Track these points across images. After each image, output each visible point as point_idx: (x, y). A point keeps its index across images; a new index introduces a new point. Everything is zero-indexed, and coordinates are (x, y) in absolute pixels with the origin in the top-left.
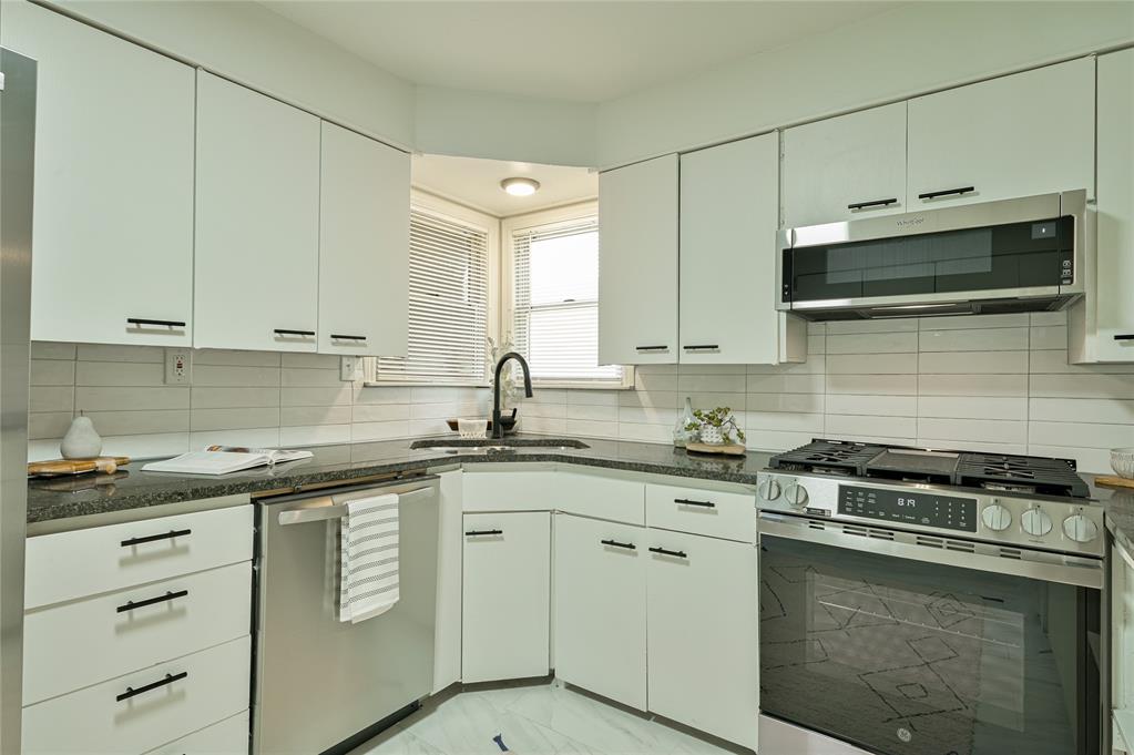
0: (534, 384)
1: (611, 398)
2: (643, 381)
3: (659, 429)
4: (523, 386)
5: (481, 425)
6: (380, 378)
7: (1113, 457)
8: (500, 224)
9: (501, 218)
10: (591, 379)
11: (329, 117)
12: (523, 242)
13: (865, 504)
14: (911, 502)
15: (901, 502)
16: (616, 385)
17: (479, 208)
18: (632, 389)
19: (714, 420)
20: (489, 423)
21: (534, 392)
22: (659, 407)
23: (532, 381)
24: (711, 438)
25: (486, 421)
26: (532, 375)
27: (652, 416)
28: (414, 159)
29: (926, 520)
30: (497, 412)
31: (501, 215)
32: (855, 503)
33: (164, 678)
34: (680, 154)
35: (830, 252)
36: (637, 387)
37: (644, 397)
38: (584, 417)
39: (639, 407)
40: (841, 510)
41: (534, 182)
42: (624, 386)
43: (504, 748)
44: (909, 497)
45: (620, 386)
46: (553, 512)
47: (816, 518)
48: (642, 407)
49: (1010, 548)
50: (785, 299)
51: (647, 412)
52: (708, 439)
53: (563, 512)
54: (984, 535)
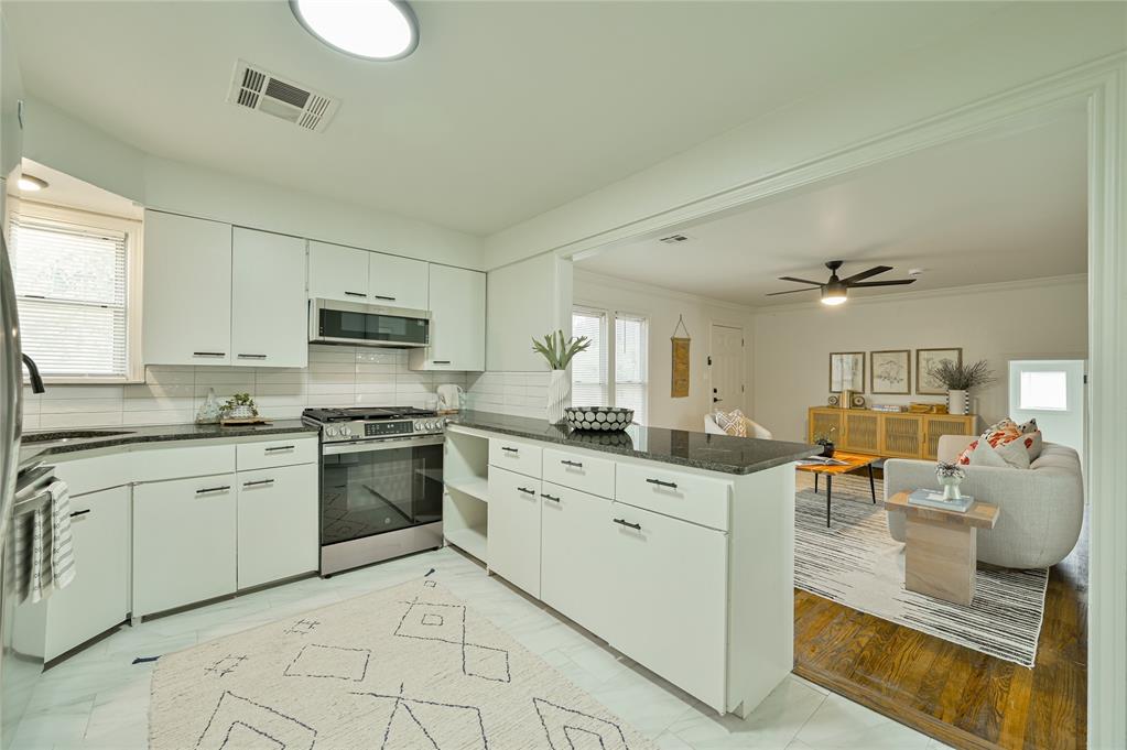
0: (44, 380)
1: (112, 392)
2: (155, 376)
3: (174, 413)
13: (375, 430)
15: (388, 427)
16: (118, 380)
18: (145, 384)
23: (42, 378)
24: (242, 413)
27: (164, 404)
29: (398, 432)
32: (371, 430)
34: (235, 226)
36: (148, 383)
37: (156, 390)
39: (150, 397)
40: (366, 435)
41: (43, 183)
42: (131, 381)
43: (155, 659)
44: (391, 424)
45: (125, 382)
46: (132, 484)
47: (353, 441)
48: (153, 398)
49: (422, 436)
50: (321, 335)
51: (159, 401)
52: (242, 415)
53: (142, 483)
54: (415, 433)
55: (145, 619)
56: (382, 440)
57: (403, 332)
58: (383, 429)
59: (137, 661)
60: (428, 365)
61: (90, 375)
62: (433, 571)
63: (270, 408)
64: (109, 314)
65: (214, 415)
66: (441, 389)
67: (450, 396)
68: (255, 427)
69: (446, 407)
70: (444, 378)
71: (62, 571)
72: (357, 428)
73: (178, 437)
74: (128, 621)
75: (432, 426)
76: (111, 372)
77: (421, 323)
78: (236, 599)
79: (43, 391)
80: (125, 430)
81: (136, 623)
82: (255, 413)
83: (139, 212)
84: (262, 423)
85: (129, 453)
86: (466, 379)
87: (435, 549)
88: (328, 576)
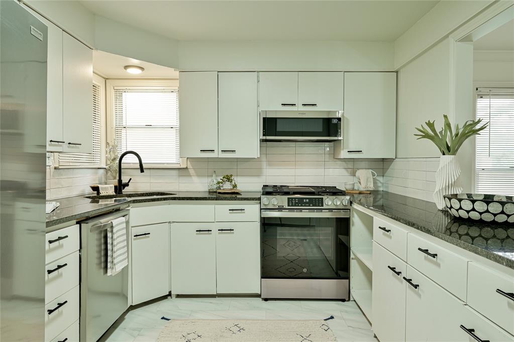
0: (144, 166)
1: (175, 172)
2: (191, 164)
3: (200, 185)
4: (139, 167)
5: (111, 187)
6: (61, 164)
7: (345, 185)
8: (106, 81)
9: (106, 79)
10: (163, 164)
11: (66, 30)
12: (119, 93)
13: (295, 202)
14: (307, 200)
15: (305, 201)
16: (178, 166)
17: (99, 73)
18: (187, 168)
19: (228, 179)
20: (116, 187)
21: (145, 171)
22: (199, 175)
23: (143, 165)
24: (227, 187)
25: (113, 186)
26: (143, 162)
27: (195, 179)
28: (94, 52)
29: (311, 205)
30: (120, 181)
31: (106, 77)
32: (292, 202)
33: (57, 306)
34: (218, 72)
35: (278, 120)
36: (188, 168)
37: (192, 171)
38: (160, 181)
39: (190, 176)
40: (289, 206)
41: (142, 69)
42: (182, 167)
43: (168, 320)
44: (306, 199)
45: (179, 167)
46: (170, 222)
47: (280, 209)
48: (191, 176)
49: (331, 210)
50: (264, 135)
51: (193, 178)
52: (227, 188)
53: (174, 222)
54: (325, 207)
55: (178, 296)
56: (301, 210)
57: (320, 129)
58: (300, 202)
59: (163, 318)
60: (344, 154)
61: (167, 164)
62: (332, 318)
63: (247, 184)
64: (173, 131)
65: (215, 187)
66: (358, 173)
67: (365, 180)
68: (234, 195)
69: (362, 188)
70: (363, 164)
71: (118, 263)
72: (283, 200)
73: (197, 199)
74: (170, 294)
75: (339, 203)
76: (175, 162)
77: (335, 121)
78: (217, 298)
79: (143, 172)
80: (173, 193)
81: (174, 297)
82: (235, 186)
83: (176, 74)
84: (237, 193)
85: (169, 206)
86: (382, 165)
87: (343, 300)
88: (266, 300)
